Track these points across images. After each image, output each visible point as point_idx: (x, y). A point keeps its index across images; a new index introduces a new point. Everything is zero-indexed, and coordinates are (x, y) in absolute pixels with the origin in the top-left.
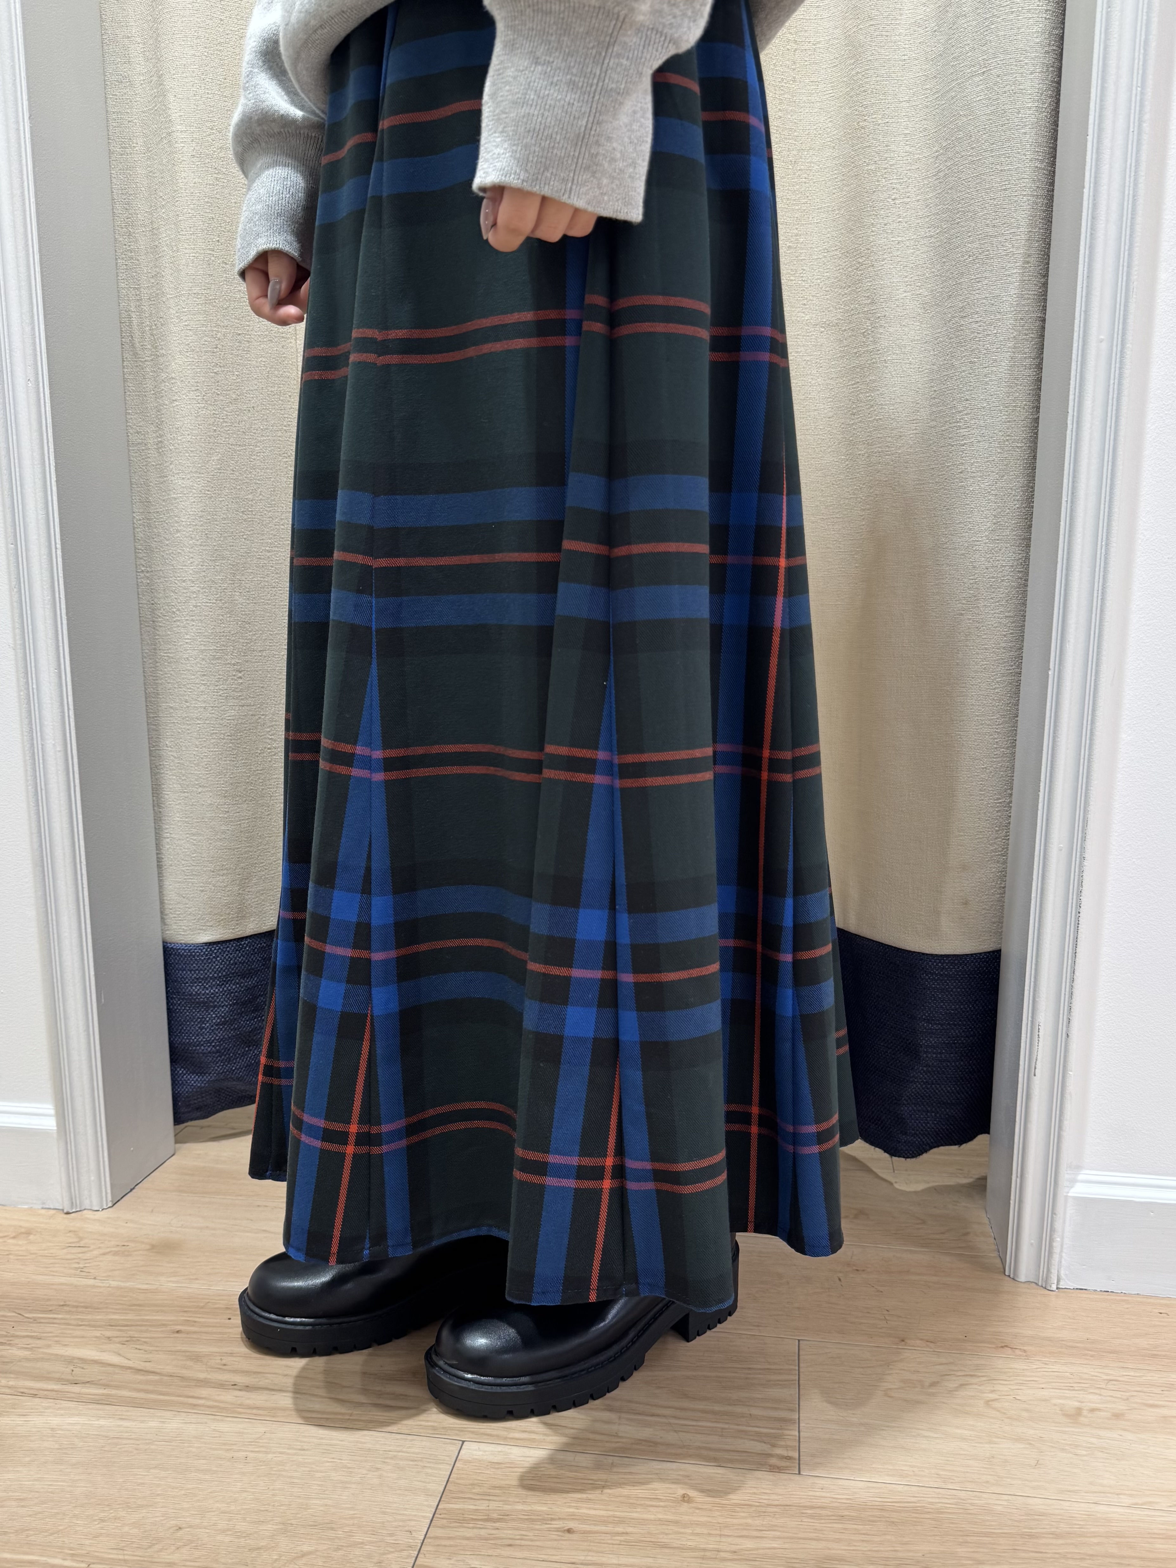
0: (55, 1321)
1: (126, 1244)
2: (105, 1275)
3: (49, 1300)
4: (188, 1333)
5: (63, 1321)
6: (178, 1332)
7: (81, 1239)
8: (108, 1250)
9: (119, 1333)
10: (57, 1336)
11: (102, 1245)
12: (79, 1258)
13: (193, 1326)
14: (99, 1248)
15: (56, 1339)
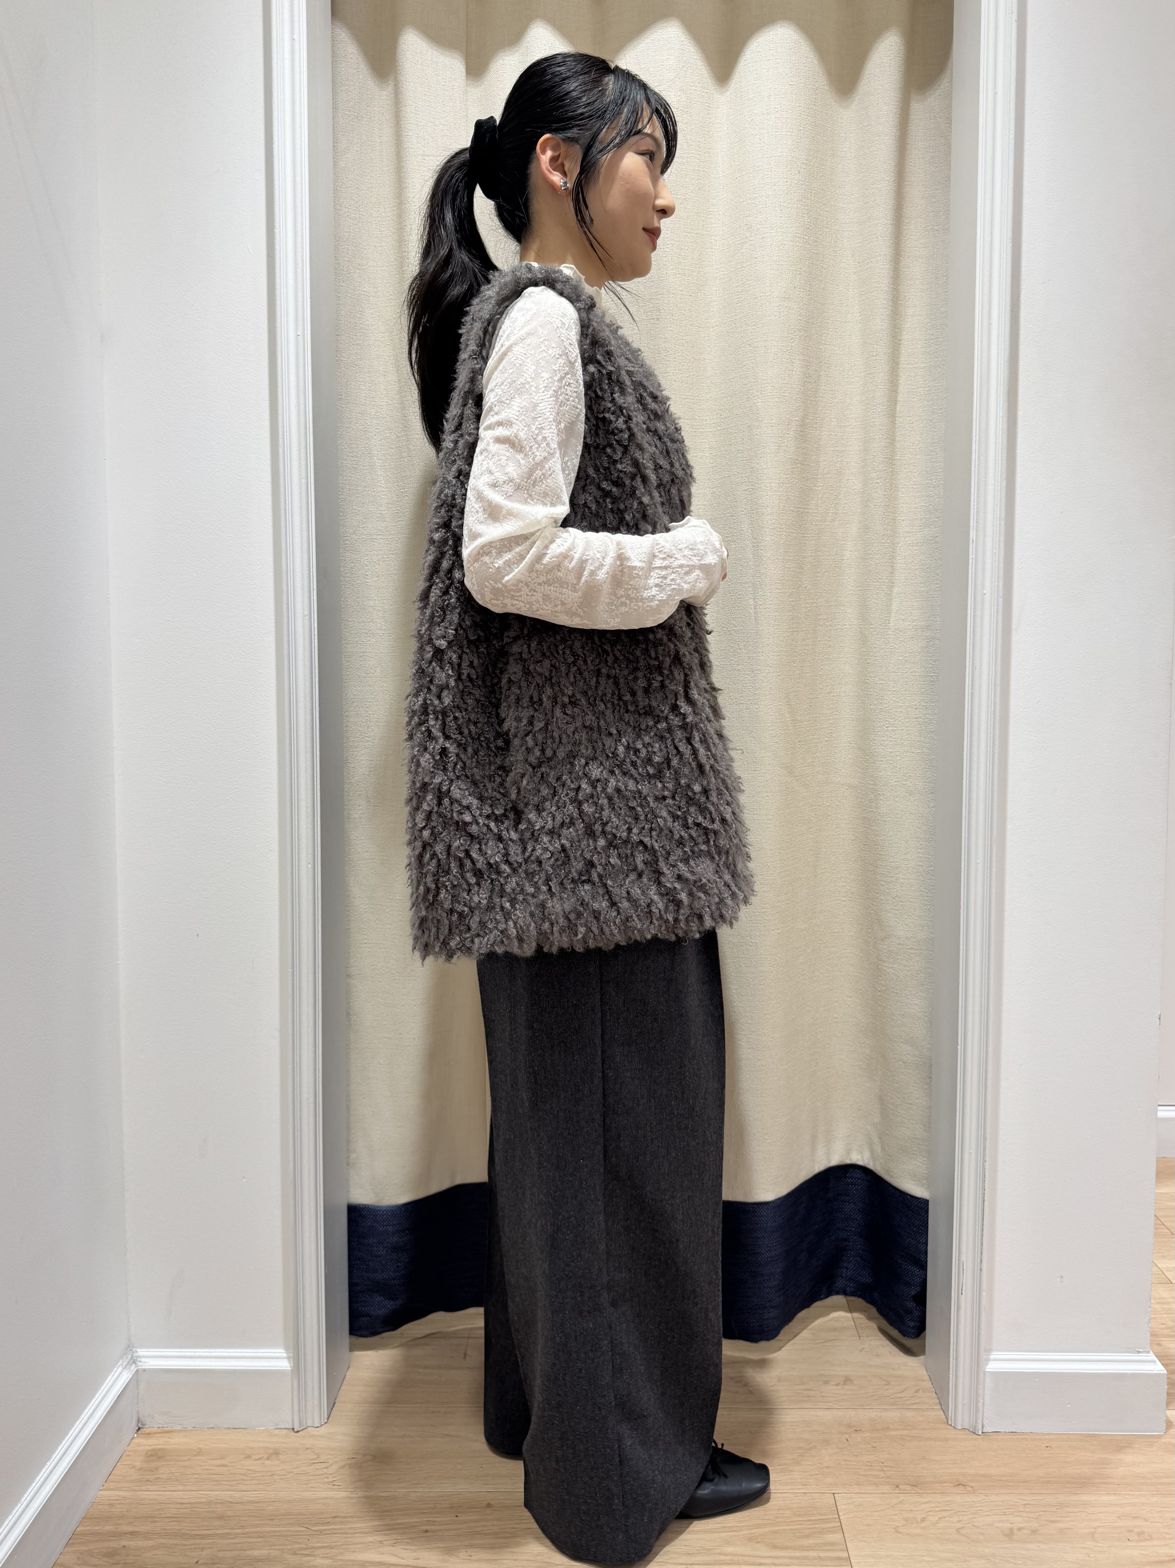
0: (336, 1531)
4: (434, 1531)
6: (426, 1531)
7: (318, 1455)
8: (343, 1463)
10: (343, 1545)
11: (336, 1459)
12: (326, 1473)
13: (434, 1525)
15: (344, 1547)
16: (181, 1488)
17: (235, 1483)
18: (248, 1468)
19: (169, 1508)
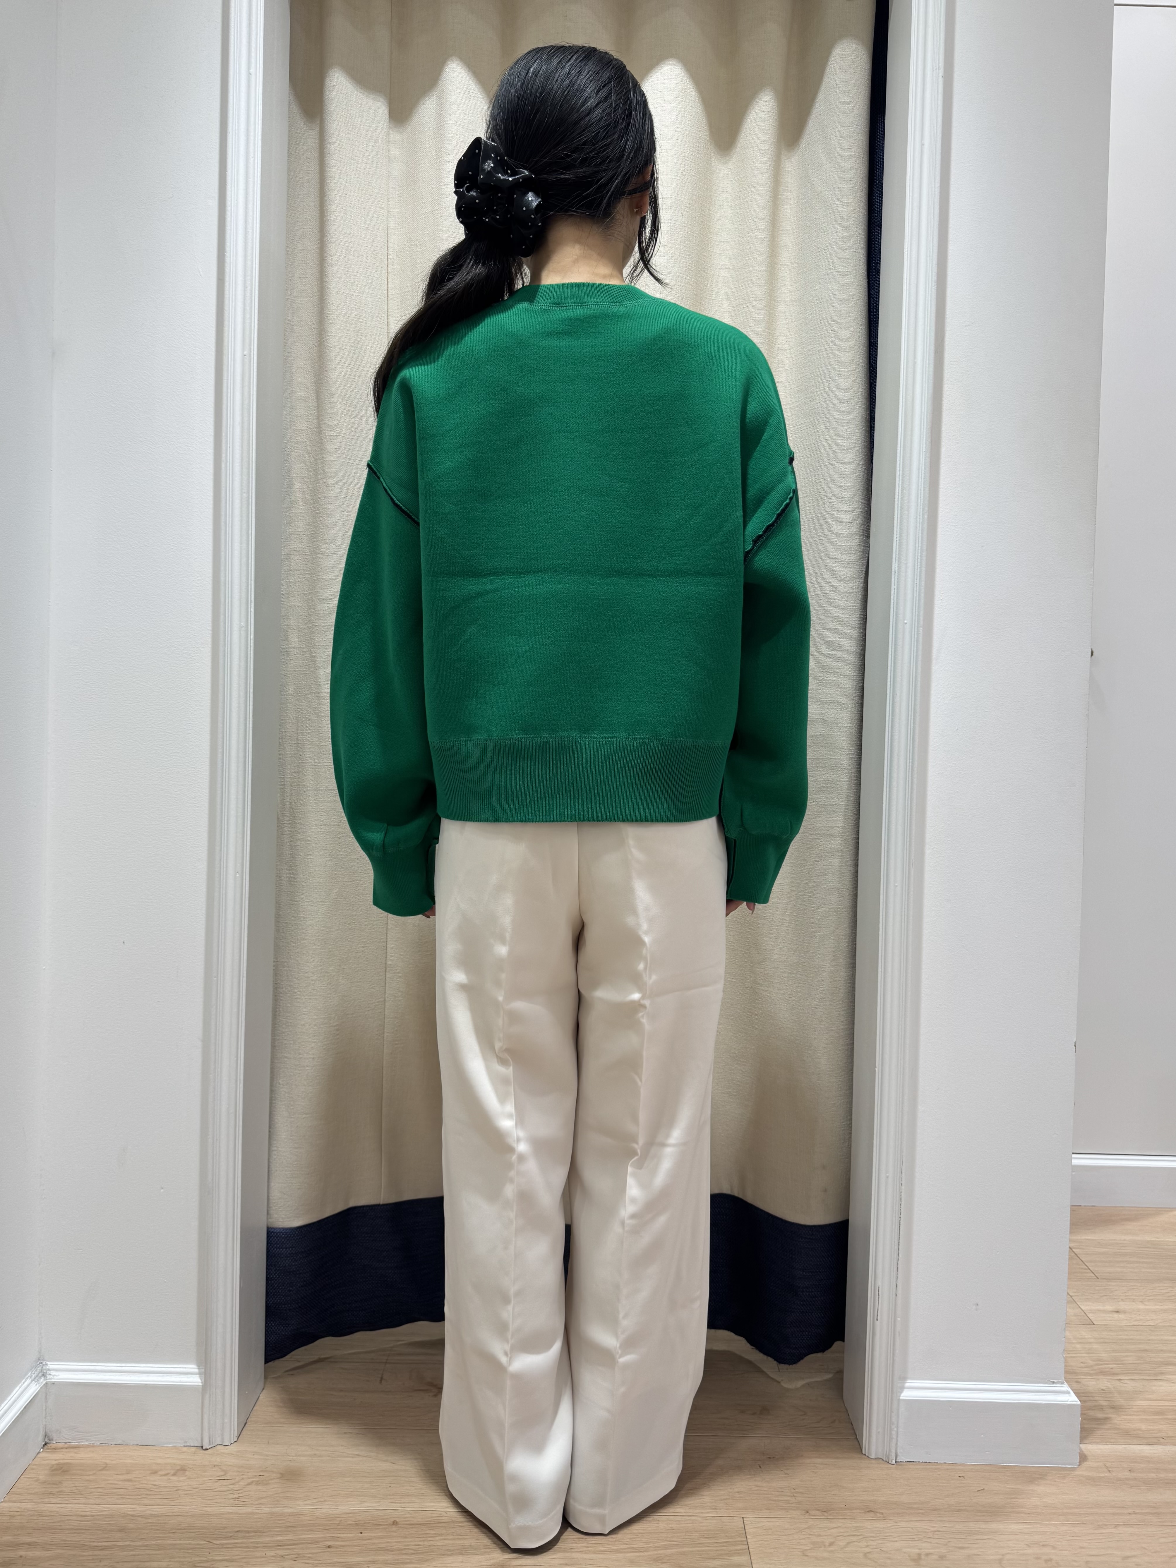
0: (238, 1545)
1: (261, 1474)
2: (256, 1503)
3: (225, 1528)
4: (337, 1547)
5: (244, 1545)
6: (329, 1547)
7: (226, 1472)
8: (251, 1480)
9: (288, 1552)
11: (244, 1477)
12: (232, 1490)
13: (338, 1541)
14: (243, 1479)
15: (245, 1560)
16: (83, 1501)
17: (139, 1497)
18: (155, 1483)
19: (70, 1520)
